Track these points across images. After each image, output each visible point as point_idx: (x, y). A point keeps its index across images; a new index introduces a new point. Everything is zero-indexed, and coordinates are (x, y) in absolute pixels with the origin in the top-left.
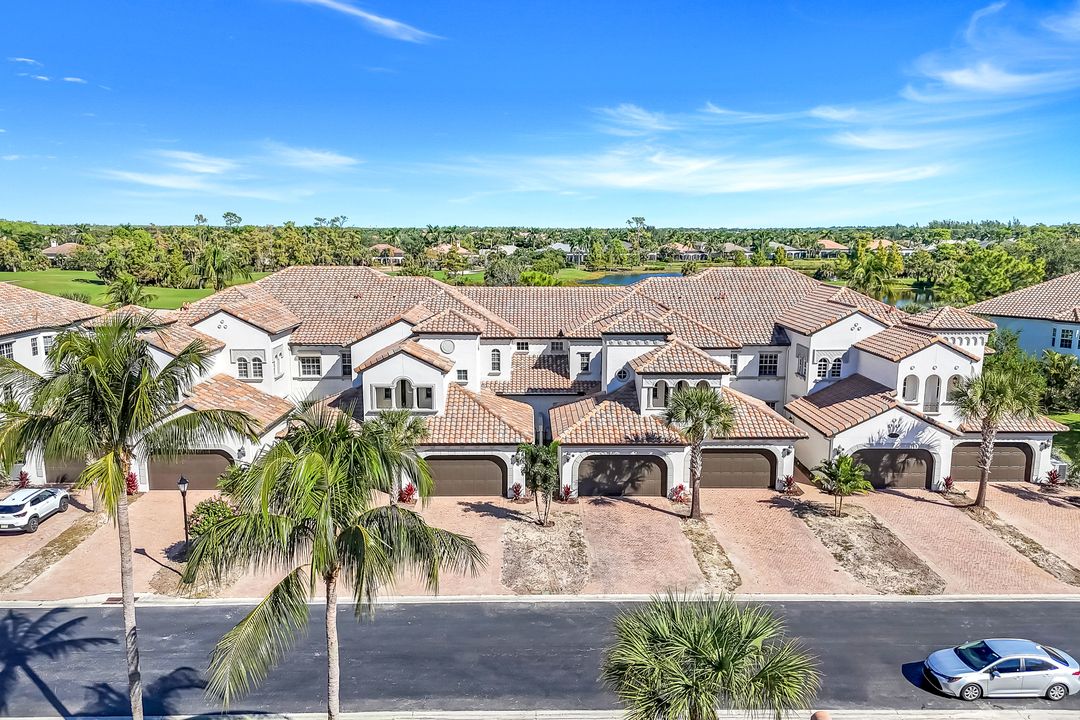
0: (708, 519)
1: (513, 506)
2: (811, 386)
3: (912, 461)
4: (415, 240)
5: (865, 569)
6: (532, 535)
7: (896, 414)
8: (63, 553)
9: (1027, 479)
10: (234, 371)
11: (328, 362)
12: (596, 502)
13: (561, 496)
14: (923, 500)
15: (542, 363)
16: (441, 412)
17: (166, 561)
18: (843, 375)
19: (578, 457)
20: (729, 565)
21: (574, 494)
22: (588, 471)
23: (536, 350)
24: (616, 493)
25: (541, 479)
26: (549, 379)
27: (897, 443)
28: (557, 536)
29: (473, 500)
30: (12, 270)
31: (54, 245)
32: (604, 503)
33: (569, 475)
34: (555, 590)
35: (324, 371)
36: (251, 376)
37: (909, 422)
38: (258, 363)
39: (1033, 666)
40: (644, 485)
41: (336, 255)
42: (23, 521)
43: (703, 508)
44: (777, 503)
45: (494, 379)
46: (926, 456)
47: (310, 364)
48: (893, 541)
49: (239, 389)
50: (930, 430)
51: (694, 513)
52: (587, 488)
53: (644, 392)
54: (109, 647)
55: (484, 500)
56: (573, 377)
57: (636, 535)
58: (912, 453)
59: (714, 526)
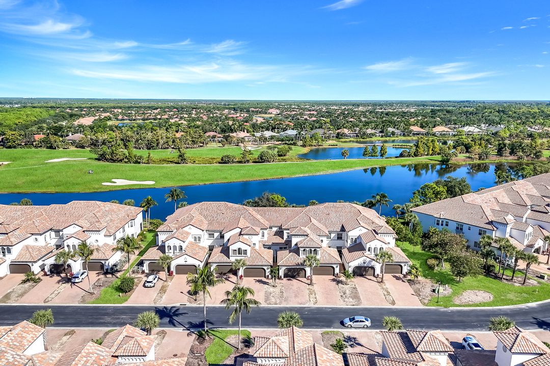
0: (315, 285)
1: (267, 281)
2: (349, 245)
3: (370, 269)
4: (225, 126)
5: (346, 300)
6: (272, 289)
7: (365, 258)
8: (164, 293)
9: (401, 273)
10: (193, 240)
11: (216, 235)
12: (288, 280)
13: (280, 278)
14: (370, 280)
15: (277, 234)
16: (249, 256)
17: (188, 295)
18: (357, 243)
19: (284, 268)
20: (316, 298)
21: (283, 278)
22: (286, 271)
23: (275, 229)
24: (294, 277)
25: (274, 274)
26: (278, 240)
27: (365, 265)
28: (277, 290)
29: (257, 278)
30: (55, 148)
31: (70, 135)
32: (290, 280)
33: (281, 273)
34: (276, 304)
35: (215, 237)
36: (197, 241)
37: (368, 260)
38: (199, 238)
39: (361, 321)
40: (301, 275)
41: (193, 141)
42: (153, 285)
43: (314, 281)
44: (334, 280)
45: (262, 239)
46: (373, 268)
47: (211, 235)
48: (357, 293)
49: (195, 246)
50: (373, 262)
51: (311, 284)
52: (286, 276)
53: (301, 251)
54: (186, 315)
55: (260, 278)
56: (285, 239)
57: (296, 290)
58: (369, 267)
59: (315, 288)
